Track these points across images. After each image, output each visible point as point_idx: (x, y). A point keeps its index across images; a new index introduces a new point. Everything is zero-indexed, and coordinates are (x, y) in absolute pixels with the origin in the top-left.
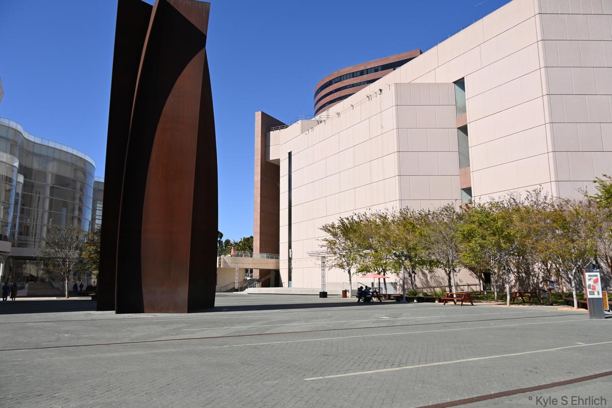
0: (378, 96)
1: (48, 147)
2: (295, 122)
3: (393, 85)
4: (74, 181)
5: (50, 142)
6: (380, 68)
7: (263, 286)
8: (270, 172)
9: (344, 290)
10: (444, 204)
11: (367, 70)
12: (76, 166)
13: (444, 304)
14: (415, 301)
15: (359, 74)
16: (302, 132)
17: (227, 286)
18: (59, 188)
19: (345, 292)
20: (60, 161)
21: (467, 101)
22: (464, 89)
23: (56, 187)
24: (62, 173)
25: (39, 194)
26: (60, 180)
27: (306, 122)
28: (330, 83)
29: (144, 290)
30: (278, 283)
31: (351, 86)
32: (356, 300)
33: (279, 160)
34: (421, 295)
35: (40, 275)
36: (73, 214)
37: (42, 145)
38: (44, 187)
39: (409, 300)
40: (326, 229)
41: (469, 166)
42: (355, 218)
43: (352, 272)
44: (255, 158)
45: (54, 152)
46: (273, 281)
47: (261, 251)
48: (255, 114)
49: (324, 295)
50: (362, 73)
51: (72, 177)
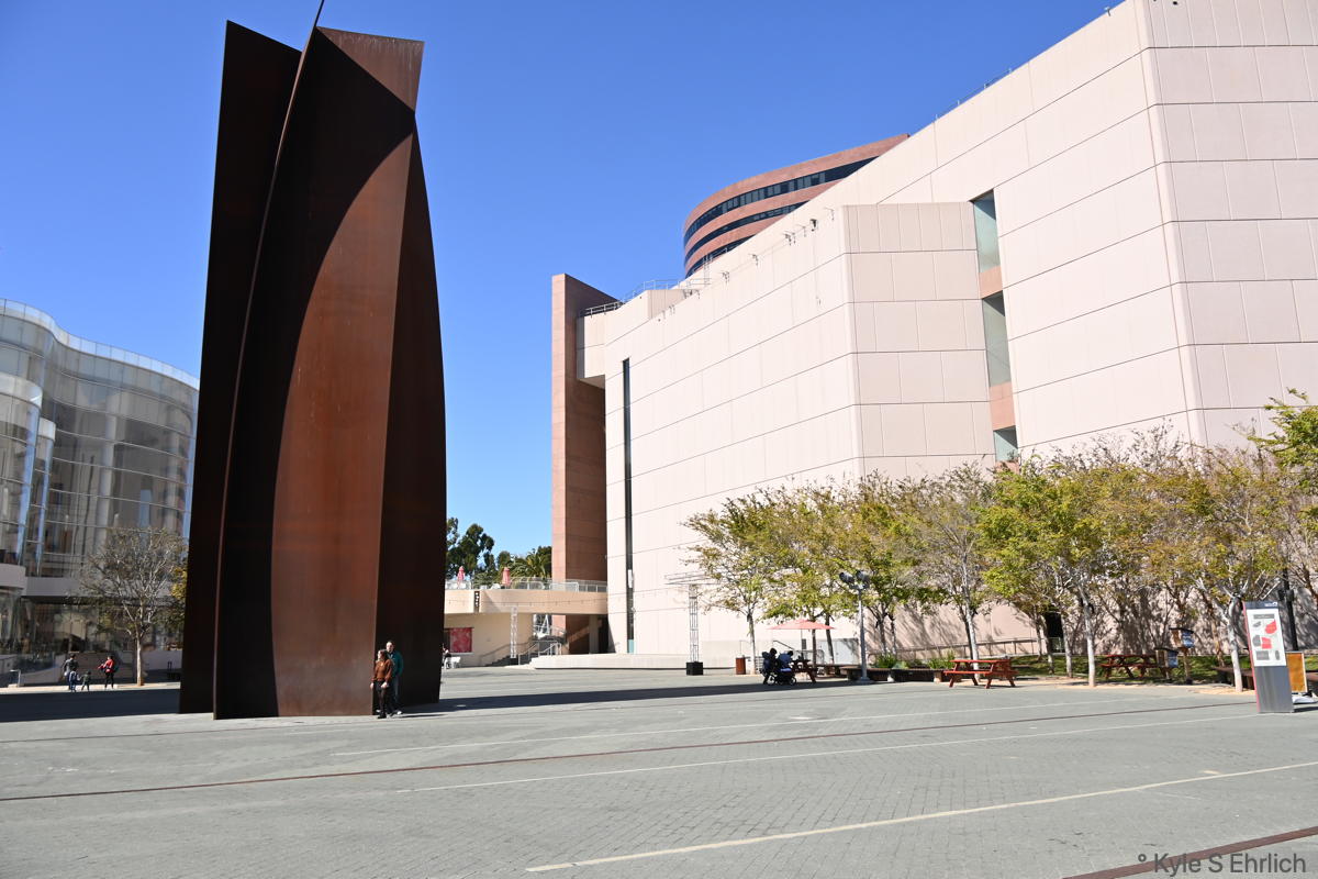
0: (810, 233)
1: (110, 360)
2: (636, 295)
3: (841, 210)
4: (167, 433)
5: (114, 350)
6: (823, 177)
7: (573, 651)
8: (586, 402)
9: (741, 657)
10: (957, 463)
11: (796, 180)
12: (171, 399)
13: (951, 685)
14: (890, 679)
15: (778, 189)
16: (651, 316)
17: (493, 653)
18: (133, 448)
19: (741, 662)
20: (135, 390)
21: (1000, 240)
22: (993, 215)
23: (128, 447)
24: (140, 417)
25: (92, 462)
26: (138, 433)
27: (659, 294)
28: (716, 212)
29: (277, 667)
30: (605, 646)
31: (763, 216)
32: (760, 678)
33: (602, 378)
34: (903, 666)
35: (92, 638)
36: (164, 503)
37: (96, 357)
38: (100, 447)
39: (875, 677)
40: (696, 524)
41: (1009, 380)
42: (760, 498)
43: (754, 617)
44: (554, 374)
45: (122, 372)
46: (594, 641)
47: (570, 575)
48: (551, 279)
49: (695, 668)
50: (784, 188)
51: (162, 423)
